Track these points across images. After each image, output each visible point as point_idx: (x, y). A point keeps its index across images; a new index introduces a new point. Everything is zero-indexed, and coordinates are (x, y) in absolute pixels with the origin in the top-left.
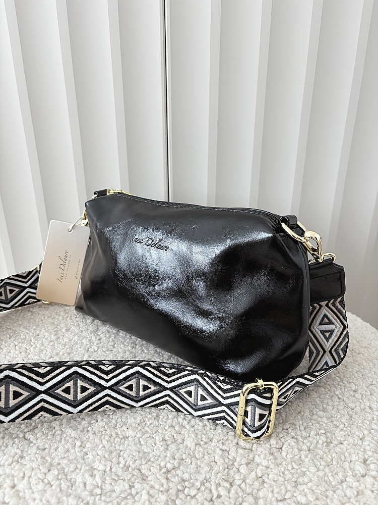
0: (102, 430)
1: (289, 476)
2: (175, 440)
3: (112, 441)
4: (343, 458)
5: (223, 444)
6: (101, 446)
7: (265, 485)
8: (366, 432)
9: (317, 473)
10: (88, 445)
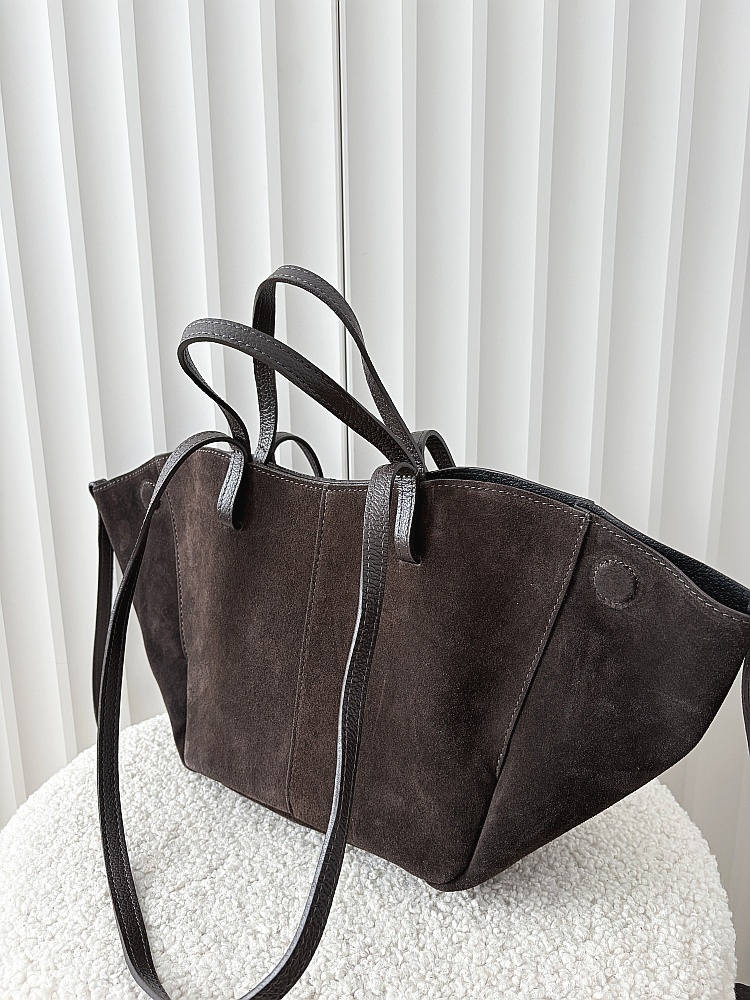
0: (265, 889)
1: (492, 941)
2: (356, 902)
3: (279, 902)
4: (564, 921)
5: (413, 907)
6: (264, 907)
7: (463, 950)
8: (597, 896)
9: (529, 937)
10: (248, 907)
